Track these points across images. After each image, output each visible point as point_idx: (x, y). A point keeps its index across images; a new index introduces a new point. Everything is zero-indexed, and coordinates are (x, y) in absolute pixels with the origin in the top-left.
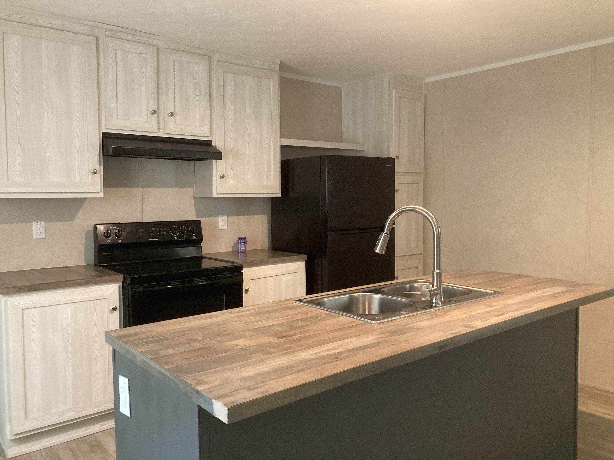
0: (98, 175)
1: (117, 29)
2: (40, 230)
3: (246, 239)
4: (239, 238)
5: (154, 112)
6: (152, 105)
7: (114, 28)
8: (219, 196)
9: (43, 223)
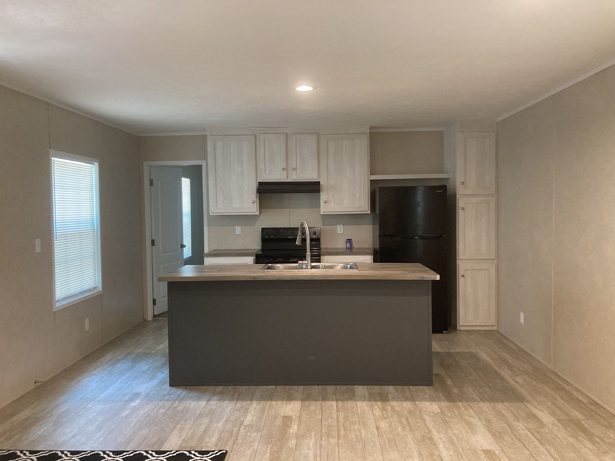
0: (255, 203)
1: (265, 129)
2: (239, 230)
3: (352, 240)
4: (347, 239)
5: (284, 169)
6: (283, 165)
7: (263, 129)
8: (324, 213)
9: (240, 227)
